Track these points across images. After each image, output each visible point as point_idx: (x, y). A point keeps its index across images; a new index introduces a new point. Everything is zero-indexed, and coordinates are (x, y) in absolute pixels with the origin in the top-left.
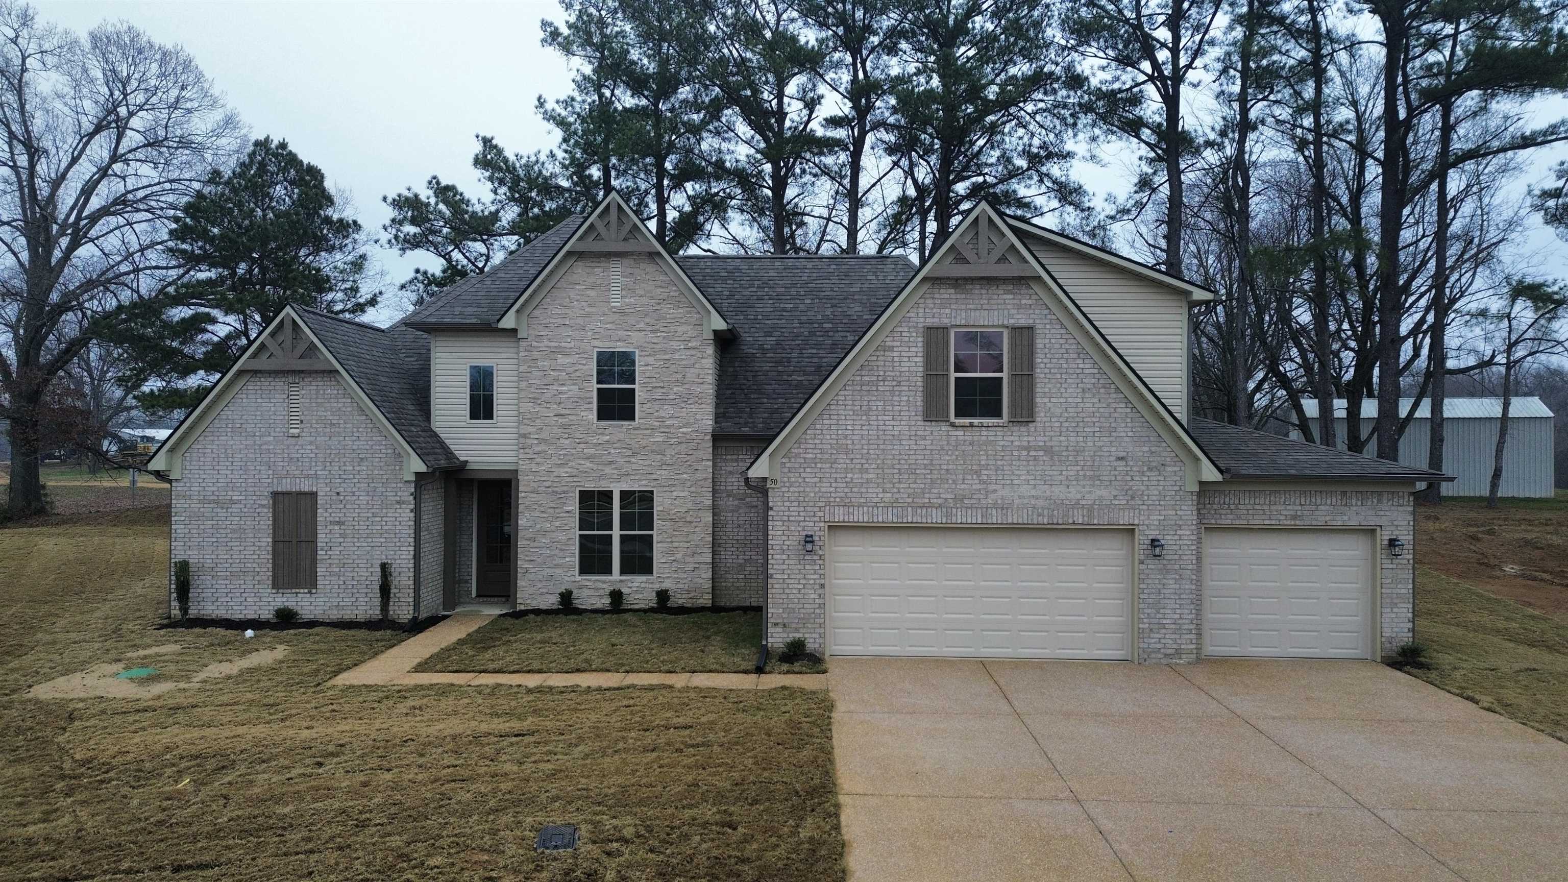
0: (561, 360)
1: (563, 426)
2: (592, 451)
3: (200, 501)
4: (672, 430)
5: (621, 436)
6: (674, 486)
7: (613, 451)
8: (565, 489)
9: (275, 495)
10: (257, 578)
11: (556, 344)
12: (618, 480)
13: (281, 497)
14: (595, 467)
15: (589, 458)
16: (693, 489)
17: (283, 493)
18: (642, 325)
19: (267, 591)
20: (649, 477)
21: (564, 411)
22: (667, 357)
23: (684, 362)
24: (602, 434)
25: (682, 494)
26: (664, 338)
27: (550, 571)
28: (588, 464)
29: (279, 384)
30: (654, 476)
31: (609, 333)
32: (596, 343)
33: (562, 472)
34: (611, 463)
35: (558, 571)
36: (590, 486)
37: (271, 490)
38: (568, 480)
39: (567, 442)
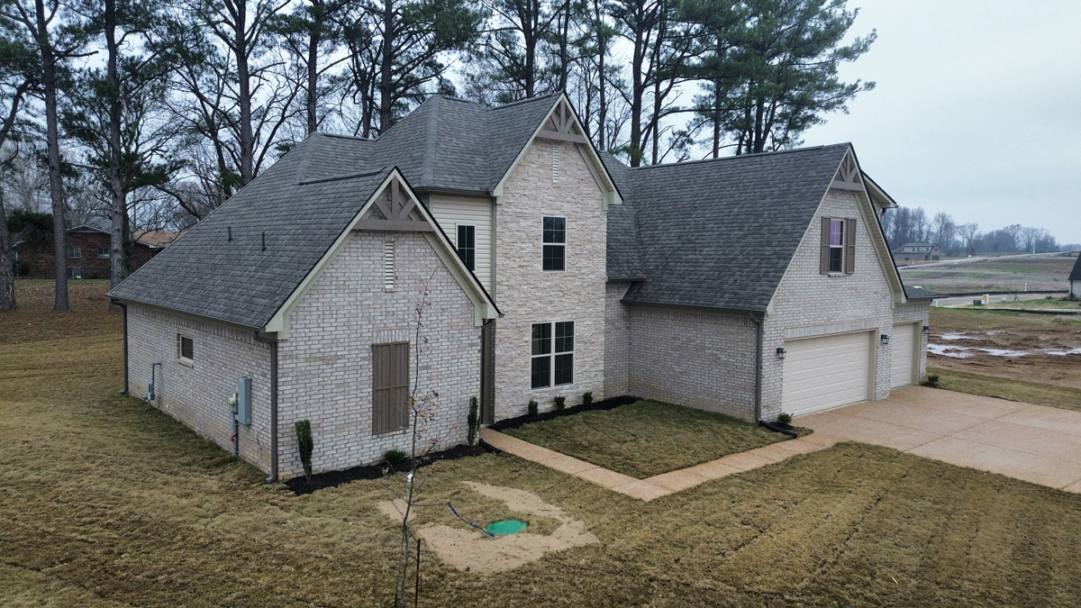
0: (523, 223)
1: (523, 275)
2: (540, 294)
3: (307, 360)
4: (585, 277)
5: (557, 282)
6: (584, 317)
7: (552, 293)
8: (525, 324)
9: (375, 348)
10: (360, 427)
11: (520, 210)
12: (554, 315)
13: (380, 349)
14: (542, 306)
15: (539, 299)
16: (595, 319)
17: (382, 346)
18: (569, 198)
19: (367, 438)
20: (572, 311)
21: (524, 264)
22: (583, 223)
23: (592, 227)
24: (546, 281)
25: (589, 323)
26: (582, 208)
27: (514, 389)
28: (539, 305)
29: (377, 242)
30: (575, 311)
31: (551, 203)
32: (543, 210)
33: (522, 311)
34: (551, 302)
35: (520, 388)
36: (539, 321)
37: (371, 343)
38: (526, 317)
39: (525, 287)
